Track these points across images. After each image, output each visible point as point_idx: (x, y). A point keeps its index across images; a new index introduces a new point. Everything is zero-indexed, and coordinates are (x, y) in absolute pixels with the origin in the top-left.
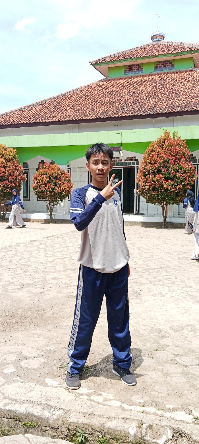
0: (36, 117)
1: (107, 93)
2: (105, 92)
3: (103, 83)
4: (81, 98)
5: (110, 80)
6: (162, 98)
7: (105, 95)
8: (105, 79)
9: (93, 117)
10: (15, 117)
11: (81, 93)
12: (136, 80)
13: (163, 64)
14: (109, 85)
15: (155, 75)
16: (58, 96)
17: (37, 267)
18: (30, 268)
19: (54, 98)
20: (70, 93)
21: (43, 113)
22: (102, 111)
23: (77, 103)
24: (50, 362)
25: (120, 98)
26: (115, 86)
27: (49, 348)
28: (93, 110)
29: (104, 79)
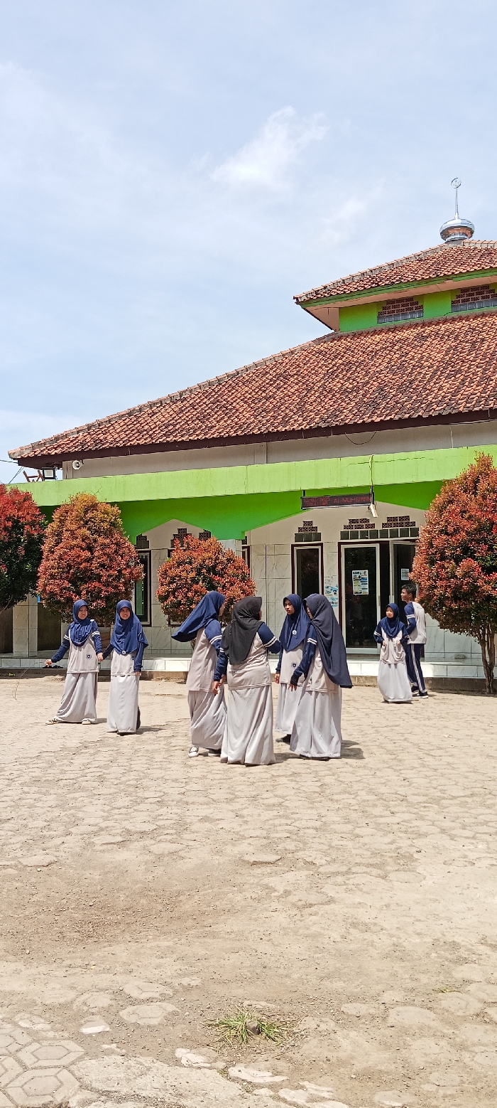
0: (166, 430)
1: (335, 368)
2: (331, 366)
3: (325, 345)
4: (275, 381)
5: (344, 338)
6: (471, 376)
7: (333, 373)
8: (332, 334)
9: (303, 427)
10: (118, 431)
11: (274, 370)
12: (406, 334)
13: (473, 295)
14: (341, 348)
15: (453, 320)
16: (219, 380)
17: (165, 790)
18: (147, 795)
19: (210, 384)
20: (247, 370)
21: (184, 419)
22: (323, 412)
23: (264, 395)
24: (187, 1013)
25: (367, 379)
26: (356, 351)
27: (185, 981)
28: (301, 409)
29: (329, 335)
